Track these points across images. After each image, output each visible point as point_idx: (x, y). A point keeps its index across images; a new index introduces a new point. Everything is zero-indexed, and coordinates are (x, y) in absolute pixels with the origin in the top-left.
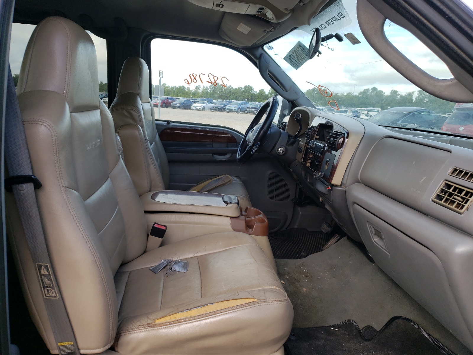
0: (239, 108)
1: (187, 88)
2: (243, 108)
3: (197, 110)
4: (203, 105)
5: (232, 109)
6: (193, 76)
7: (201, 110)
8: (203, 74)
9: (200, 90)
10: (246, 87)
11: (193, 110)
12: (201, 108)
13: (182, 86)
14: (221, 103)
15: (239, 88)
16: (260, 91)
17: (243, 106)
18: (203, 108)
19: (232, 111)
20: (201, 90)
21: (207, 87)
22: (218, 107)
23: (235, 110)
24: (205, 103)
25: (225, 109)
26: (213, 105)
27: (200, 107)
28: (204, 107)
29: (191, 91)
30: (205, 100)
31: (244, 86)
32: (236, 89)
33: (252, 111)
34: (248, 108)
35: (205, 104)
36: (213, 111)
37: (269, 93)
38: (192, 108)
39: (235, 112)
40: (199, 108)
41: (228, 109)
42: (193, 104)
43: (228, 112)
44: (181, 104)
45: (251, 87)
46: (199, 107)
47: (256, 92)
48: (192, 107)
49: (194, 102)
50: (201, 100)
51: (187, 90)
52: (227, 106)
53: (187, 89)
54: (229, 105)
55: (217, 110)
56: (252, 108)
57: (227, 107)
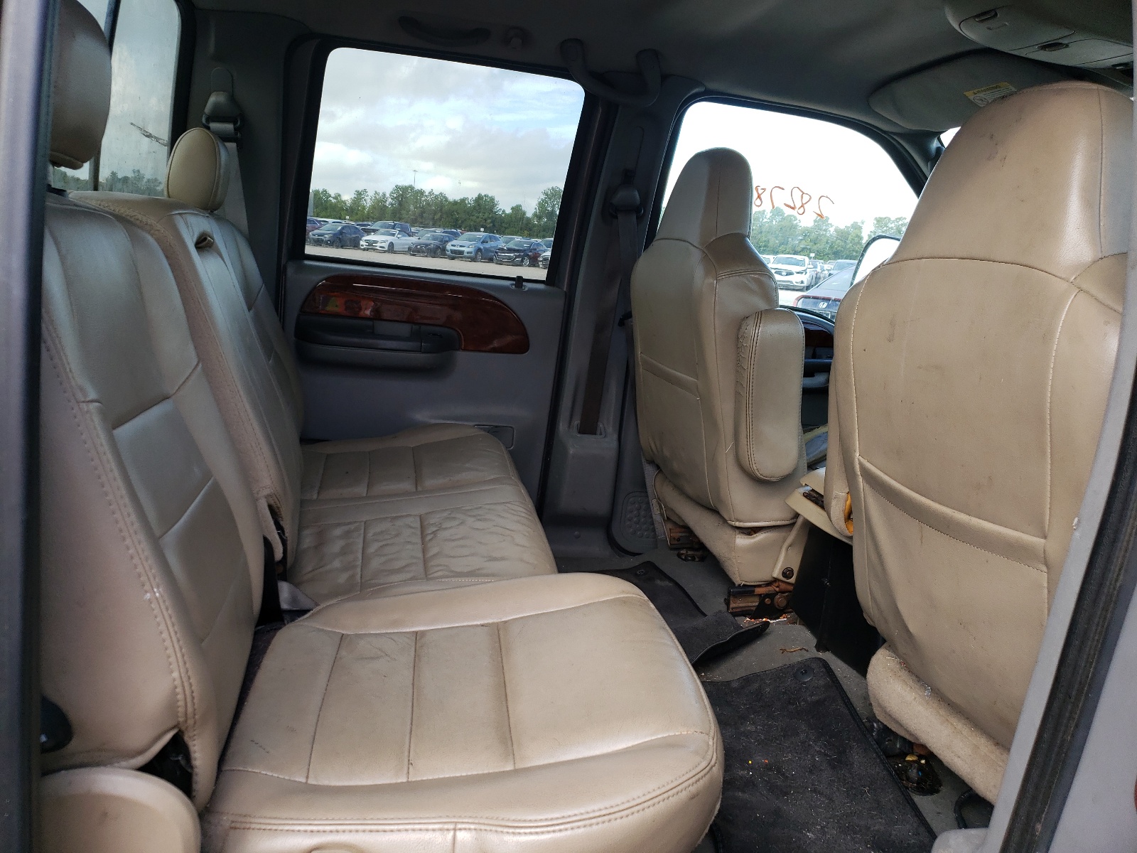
0: (479, 250)
1: (333, 195)
2: (487, 250)
3: (374, 250)
4: (390, 239)
5: (461, 252)
6: (757, 190)
7: (385, 252)
8: (780, 188)
9: (368, 203)
10: (480, 198)
11: (364, 250)
12: (386, 245)
13: (321, 190)
14: (433, 236)
15: (463, 200)
16: (512, 209)
17: (487, 246)
18: (389, 246)
19: (461, 257)
20: (369, 200)
21: (384, 195)
22: (427, 245)
23: (468, 253)
24: (393, 235)
25: (444, 250)
26: (414, 239)
27: (383, 245)
28: (391, 245)
29: (344, 202)
30: (394, 228)
31: (475, 196)
32: (455, 203)
33: (509, 258)
34: (502, 250)
35: (395, 238)
36: (414, 255)
37: (535, 215)
38: (362, 245)
39: (468, 258)
40: (381, 247)
41: (453, 251)
42: (364, 236)
43: (453, 258)
44: (334, 234)
45: (492, 199)
46: (378, 245)
47: (504, 211)
48: (361, 243)
49: (368, 232)
50: (382, 227)
51: (333, 201)
52: (450, 244)
53: (334, 198)
54: (454, 242)
55: (423, 252)
56: (510, 250)
57: (449, 247)
